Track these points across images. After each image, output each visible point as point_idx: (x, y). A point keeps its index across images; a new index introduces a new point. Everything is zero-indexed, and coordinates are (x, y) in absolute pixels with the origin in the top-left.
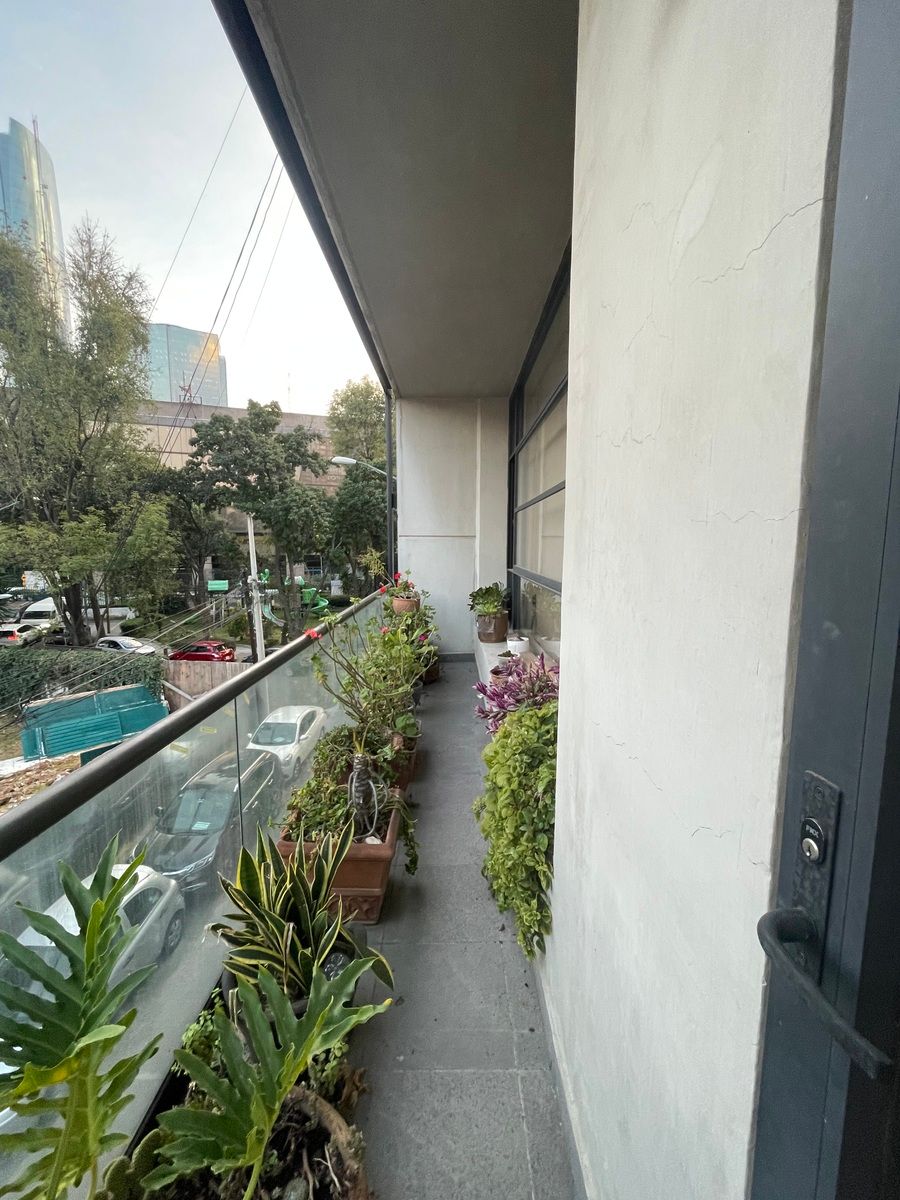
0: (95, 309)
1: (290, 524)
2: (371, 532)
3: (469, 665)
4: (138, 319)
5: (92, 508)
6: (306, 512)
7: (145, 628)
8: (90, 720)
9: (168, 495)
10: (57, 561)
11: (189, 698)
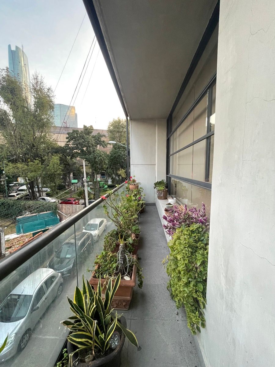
0: (38, 99)
1: (96, 162)
2: (120, 165)
3: (154, 207)
4: (51, 101)
5: (37, 158)
6: (101, 159)
7: (53, 194)
8: (36, 222)
9: (59, 154)
10: (27, 174)
11: (66, 216)
